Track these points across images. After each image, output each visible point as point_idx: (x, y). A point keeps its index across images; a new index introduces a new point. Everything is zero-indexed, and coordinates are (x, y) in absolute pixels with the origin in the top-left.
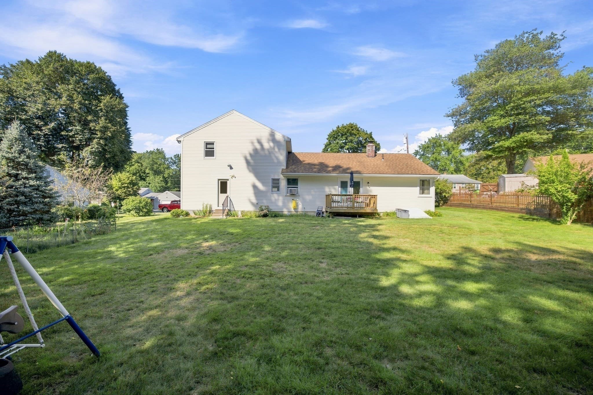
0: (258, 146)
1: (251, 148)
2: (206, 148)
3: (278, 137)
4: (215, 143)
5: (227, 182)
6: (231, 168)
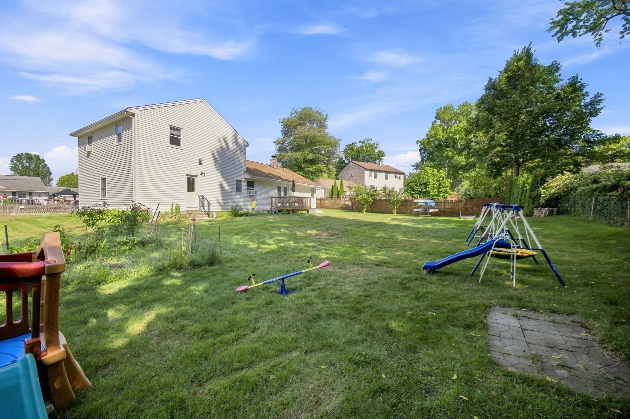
0: (224, 145)
1: (218, 146)
2: (171, 134)
3: (240, 140)
4: (181, 130)
5: (196, 178)
6: (200, 163)
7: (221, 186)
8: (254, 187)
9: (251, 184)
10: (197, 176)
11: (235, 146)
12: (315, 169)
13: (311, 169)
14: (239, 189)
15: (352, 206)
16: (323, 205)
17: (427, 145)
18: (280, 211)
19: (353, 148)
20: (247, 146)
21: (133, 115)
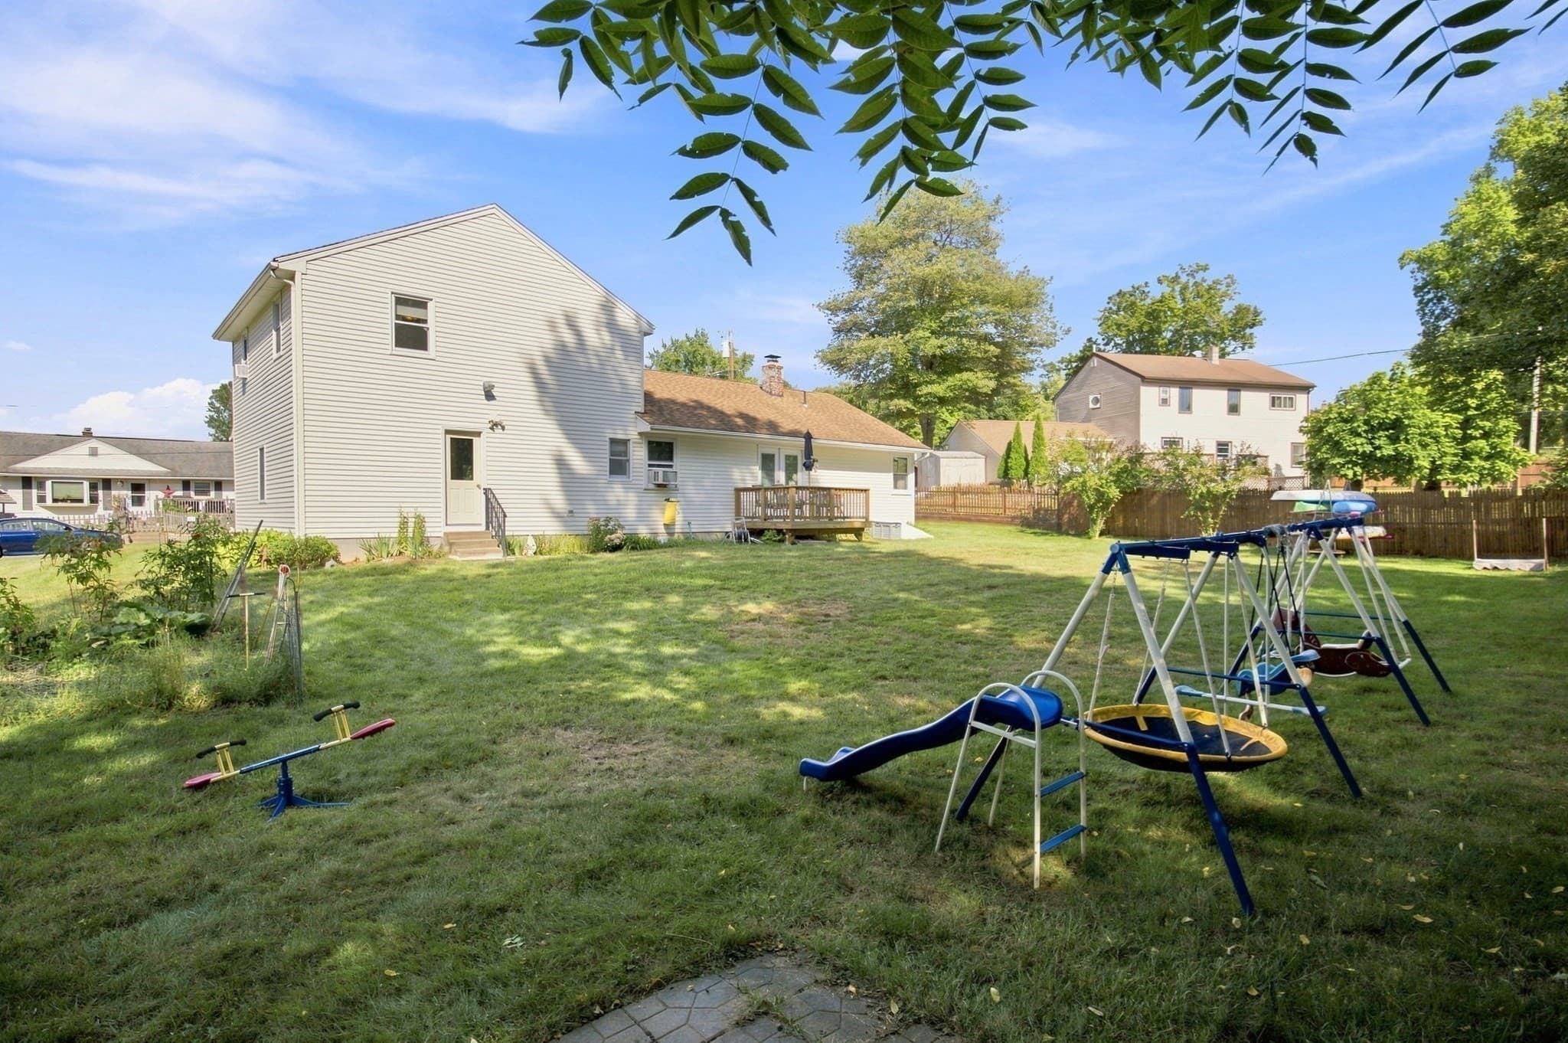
0: (568, 337)
1: (548, 342)
2: (398, 317)
3: (625, 317)
4: (430, 305)
5: (475, 440)
6: (489, 396)
7: (561, 463)
8: (671, 459)
9: (661, 450)
10: (478, 434)
11: (607, 337)
12: (950, 388)
13: (939, 389)
14: (618, 466)
15: (1060, 513)
16: (962, 511)
17: (1447, 268)
18: (758, 533)
19: (1133, 304)
20: (646, 334)
21: (292, 276)
